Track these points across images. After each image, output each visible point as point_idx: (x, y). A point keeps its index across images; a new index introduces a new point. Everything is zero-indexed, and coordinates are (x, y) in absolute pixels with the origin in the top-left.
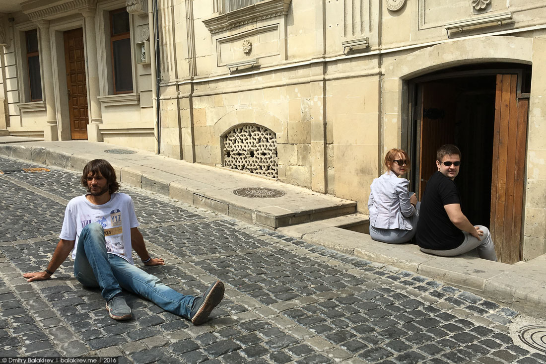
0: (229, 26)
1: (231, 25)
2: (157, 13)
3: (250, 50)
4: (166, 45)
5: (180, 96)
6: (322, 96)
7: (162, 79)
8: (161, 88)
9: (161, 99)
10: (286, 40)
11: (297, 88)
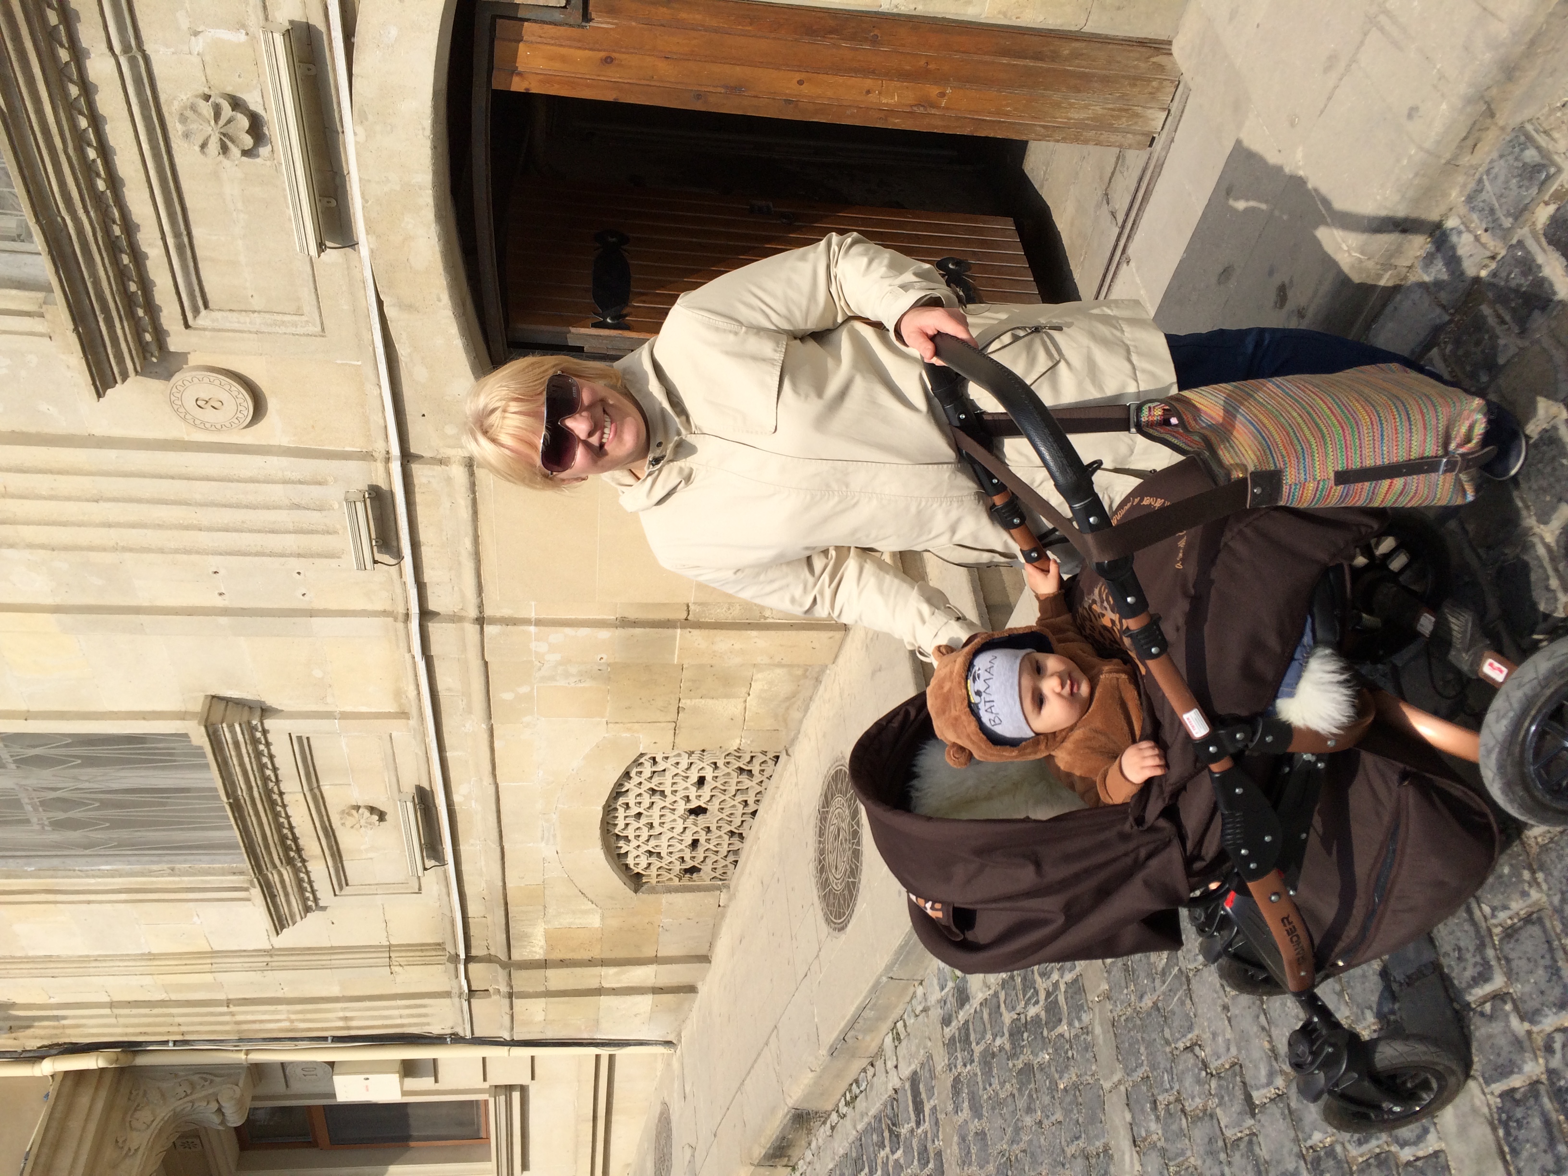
0: (294, 866)
1: (290, 861)
2: (250, 1040)
3: (372, 810)
4: (346, 1019)
5: (504, 989)
6: (532, 629)
7: (449, 1031)
8: (477, 1034)
9: (512, 1035)
10: (345, 716)
11: (502, 695)
